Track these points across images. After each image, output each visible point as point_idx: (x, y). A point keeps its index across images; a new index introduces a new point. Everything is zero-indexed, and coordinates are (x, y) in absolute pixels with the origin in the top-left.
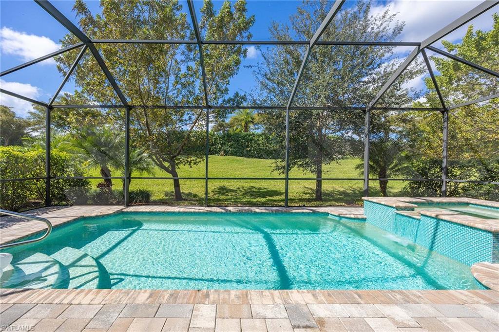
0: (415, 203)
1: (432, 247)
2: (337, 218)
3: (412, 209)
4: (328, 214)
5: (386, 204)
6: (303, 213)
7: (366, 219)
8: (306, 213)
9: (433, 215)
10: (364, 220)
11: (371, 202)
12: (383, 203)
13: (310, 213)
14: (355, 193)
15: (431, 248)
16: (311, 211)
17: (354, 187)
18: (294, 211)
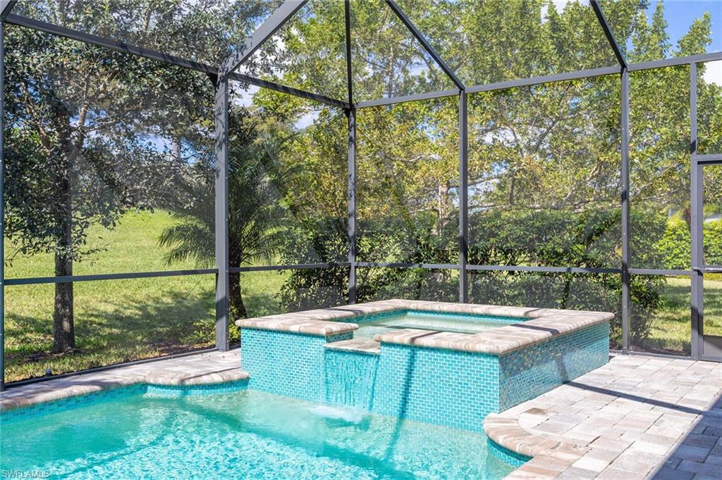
0: (348, 319)
1: (404, 412)
2: (176, 394)
3: (348, 335)
4: (144, 386)
5: (303, 330)
6: (71, 398)
7: (248, 378)
8: (80, 395)
9: (406, 341)
10: (244, 382)
11: (263, 330)
12: (295, 328)
13: (91, 393)
14: (147, 316)
15: (403, 414)
16: (97, 388)
17: (138, 297)
18: (41, 398)
